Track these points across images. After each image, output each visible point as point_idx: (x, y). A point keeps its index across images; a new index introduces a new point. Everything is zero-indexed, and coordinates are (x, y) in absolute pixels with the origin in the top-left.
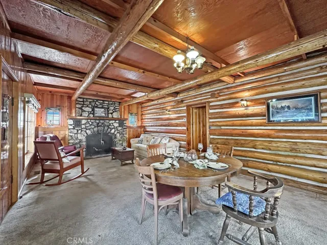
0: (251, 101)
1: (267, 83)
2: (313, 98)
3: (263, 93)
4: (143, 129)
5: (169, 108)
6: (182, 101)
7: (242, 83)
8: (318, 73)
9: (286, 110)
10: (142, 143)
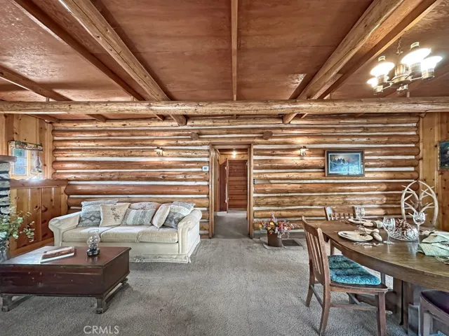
0: (310, 149)
1: (324, 132)
2: (360, 154)
3: (320, 143)
4: (63, 188)
5: (162, 143)
6: (199, 134)
7: (298, 126)
8: (361, 132)
9: (342, 163)
10: (98, 225)
